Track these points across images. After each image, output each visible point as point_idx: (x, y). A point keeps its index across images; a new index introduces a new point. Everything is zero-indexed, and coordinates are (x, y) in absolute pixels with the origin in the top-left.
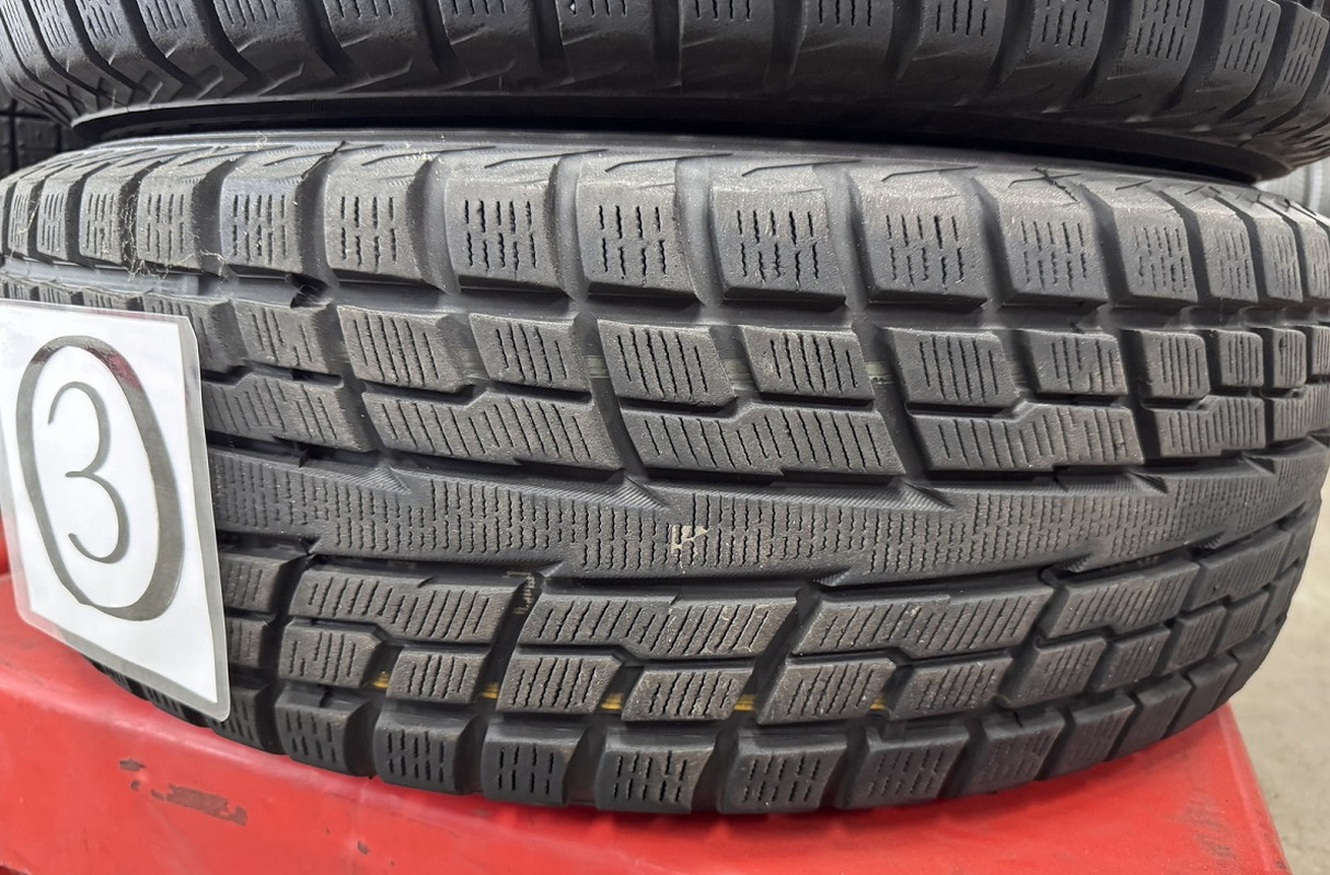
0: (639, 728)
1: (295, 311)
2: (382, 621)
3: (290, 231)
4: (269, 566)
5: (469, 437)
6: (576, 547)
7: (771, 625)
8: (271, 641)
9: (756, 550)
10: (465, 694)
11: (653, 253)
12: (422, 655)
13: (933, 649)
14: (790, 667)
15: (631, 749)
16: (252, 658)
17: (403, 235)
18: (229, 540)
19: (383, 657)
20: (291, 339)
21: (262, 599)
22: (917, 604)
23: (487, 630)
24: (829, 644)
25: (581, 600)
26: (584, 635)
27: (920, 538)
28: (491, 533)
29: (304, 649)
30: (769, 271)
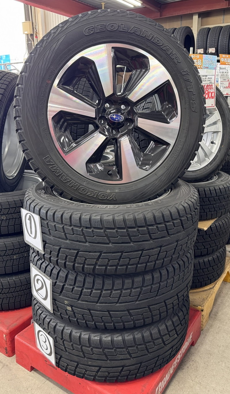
0: (87, 375)
2: (68, 363)
3: (61, 335)
4: (59, 357)
5: (73, 353)
6: (81, 362)
7: (97, 370)
8: (59, 361)
9: (95, 364)
10: (74, 370)
11: (86, 343)
12: (70, 367)
13: (111, 372)
14: (99, 373)
15: (87, 376)
16: (58, 362)
17: (69, 338)
18: (56, 353)
19: (68, 365)
20: (61, 342)
21: (58, 358)
22: (109, 369)
23: (75, 366)
24: (102, 371)
25: (82, 365)
26: (82, 368)
27: (109, 364)
28: (75, 360)
29: (61, 363)
30: (95, 345)
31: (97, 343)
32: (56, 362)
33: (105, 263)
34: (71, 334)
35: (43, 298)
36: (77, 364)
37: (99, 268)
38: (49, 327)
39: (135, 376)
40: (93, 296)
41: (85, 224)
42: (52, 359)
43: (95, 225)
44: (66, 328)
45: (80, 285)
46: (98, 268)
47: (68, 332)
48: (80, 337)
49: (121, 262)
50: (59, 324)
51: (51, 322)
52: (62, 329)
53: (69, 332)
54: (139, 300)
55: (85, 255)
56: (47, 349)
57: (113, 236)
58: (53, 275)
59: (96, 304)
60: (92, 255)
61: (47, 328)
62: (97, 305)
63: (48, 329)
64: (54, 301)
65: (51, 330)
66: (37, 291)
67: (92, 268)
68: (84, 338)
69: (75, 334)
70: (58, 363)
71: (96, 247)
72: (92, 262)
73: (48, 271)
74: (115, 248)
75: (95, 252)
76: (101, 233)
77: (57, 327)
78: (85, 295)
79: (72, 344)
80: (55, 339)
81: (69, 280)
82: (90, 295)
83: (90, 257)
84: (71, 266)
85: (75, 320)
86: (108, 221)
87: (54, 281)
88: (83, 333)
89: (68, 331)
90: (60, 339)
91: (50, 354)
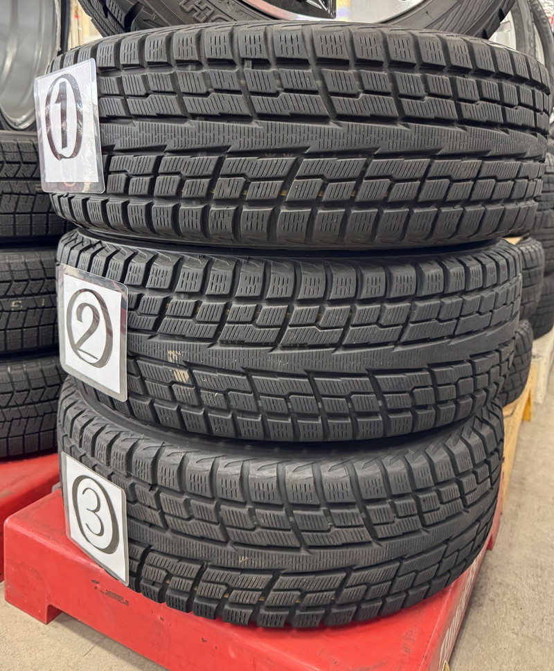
0: (233, 604)
1: (150, 493)
2: (168, 569)
3: (149, 473)
4: (141, 550)
5: (190, 530)
6: (216, 559)
7: (266, 582)
8: (140, 566)
9: (259, 563)
10: (189, 590)
11: (234, 492)
12: (178, 579)
13: (310, 590)
15: (231, 609)
16: (135, 571)
17: (176, 480)
18: (131, 540)
19: (169, 576)
20: (149, 499)
21: (139, 557)
22: (305, 578)
23: (194, 575)
24: (282, 587)
25: (217, 571)
26: (217, 580)
27: (304, 563)
28: (195, 553)
29: (148, 571)
30: (262, 498)
31: (270, 488)
32: (131, 573)
33: (311, 192)
34: (181, 468)
35: (94, 361)
36: (199, 566)
37: (291, 214)
38: (112, 454)
39: (381, 603)
40: (261, 324)
41: (249, 51)
42: (118, 564)
43: (284, 49)
44: (167, 451)
45: (222, 289)
46: (285, 214)
47: (174, 462)
48: (212, 473)
49: (362, 189)
50: (143, 444)
51: (117, 442)
52: (155, 454)
53: (178, 462)
54: (403, 339)
55: (244, 166)
56: (101, 534)
57: (345, 91)
58: (131, 273)
59: (272, 350)
60: (269, 164)
61: (103, 461)
62: (273, 353)
63: (108, 464)
64: (132, 361)
65: (118, 463)
66: (76, 348)
67: (268, 214)
68: (227, 475)
69: (198, 466)
70: (135, 575)
71: (285, 133)
72: (268, 190)
73: (116, 267)
74: (349, 137)
75: (280, 152)
76: (303, 79)
77: (138, 452)
78: (237, 320)
79: (186, 500)
80: (128, 490)
81: (185, 279)
82: (253, 321)
83: (262, 170)
84: (194, 215)
85: (197, 416)
86: (328, 37)
87: (135, 293)
88: (222, 462)
89: (174, 459)
90: (146, 490)
91: (111, 549)
